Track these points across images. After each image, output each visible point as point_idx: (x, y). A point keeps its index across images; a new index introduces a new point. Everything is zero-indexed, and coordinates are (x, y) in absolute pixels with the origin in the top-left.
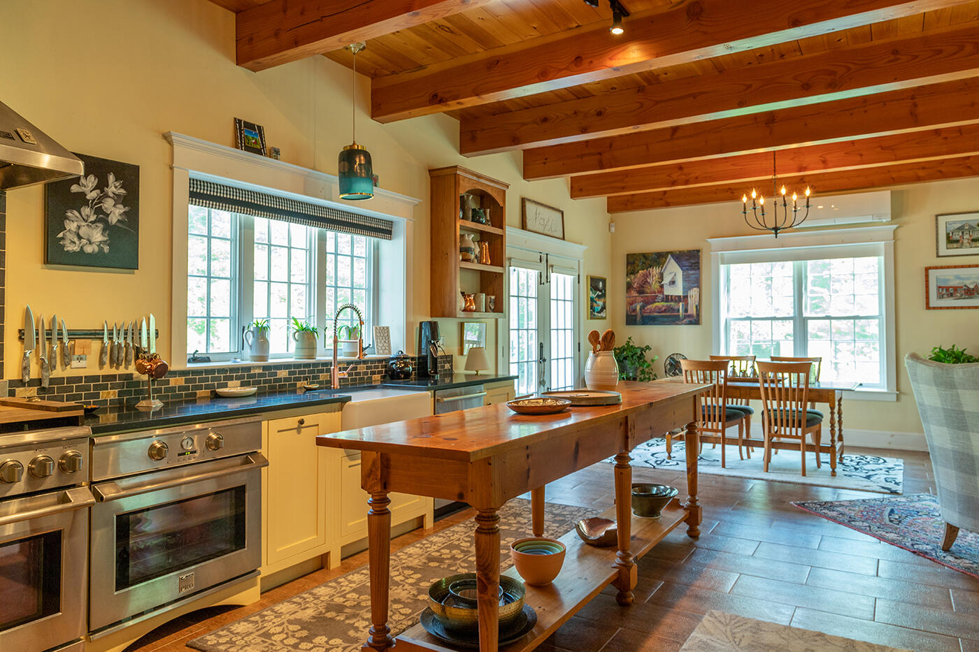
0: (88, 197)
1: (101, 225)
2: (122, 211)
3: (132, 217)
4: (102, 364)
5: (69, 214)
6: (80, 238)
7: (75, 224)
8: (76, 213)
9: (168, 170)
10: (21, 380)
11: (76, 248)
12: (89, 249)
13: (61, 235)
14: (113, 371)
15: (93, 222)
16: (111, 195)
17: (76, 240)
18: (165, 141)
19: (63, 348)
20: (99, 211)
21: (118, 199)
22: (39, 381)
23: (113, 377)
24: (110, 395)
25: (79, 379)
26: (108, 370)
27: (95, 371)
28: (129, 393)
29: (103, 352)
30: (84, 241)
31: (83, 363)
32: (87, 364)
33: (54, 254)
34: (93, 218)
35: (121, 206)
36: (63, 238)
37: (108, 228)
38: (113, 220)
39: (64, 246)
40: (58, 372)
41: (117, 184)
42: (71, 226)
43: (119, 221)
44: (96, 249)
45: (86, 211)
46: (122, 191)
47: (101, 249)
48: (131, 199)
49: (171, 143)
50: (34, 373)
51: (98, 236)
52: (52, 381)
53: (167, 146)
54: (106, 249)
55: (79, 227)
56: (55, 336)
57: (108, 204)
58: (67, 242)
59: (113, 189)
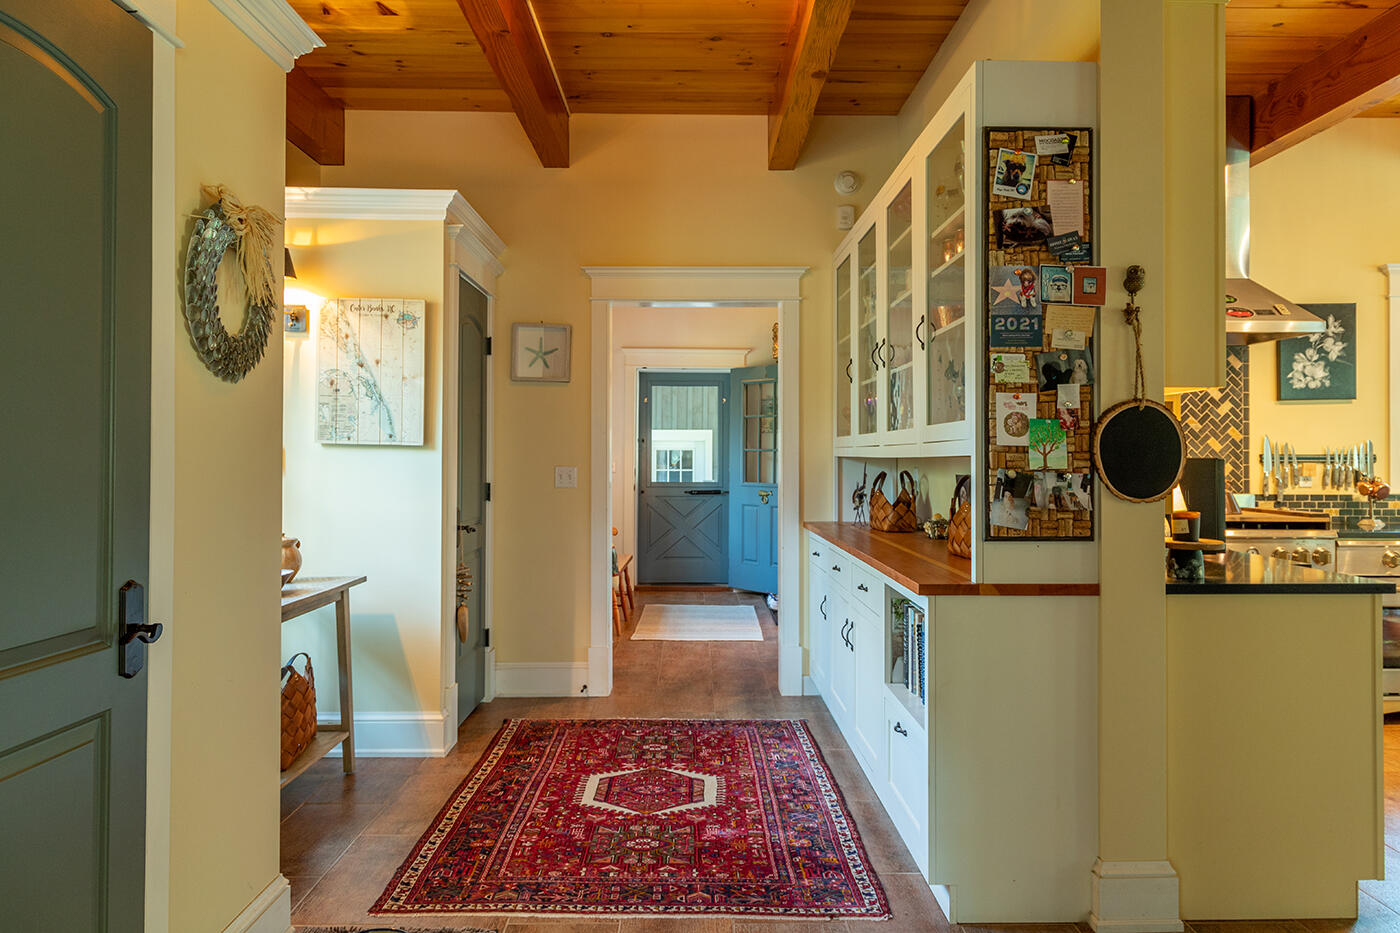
0: (1311, 340)
1: (1322, 363)
2: (1341, 348)
3: (1350, 353)
4: (1324, 484)
5: (1296, 357)
6: (1305, 376)
7: (1302, 365)
8: (1301, 355)
9: (1384, 301)
10: (1262, 496)
11: (1303, 385)
12: (1312, 385)
13: (1290, 376)
14: (1334, 492)
15: (1316, 361)
16: (1331, 334)
17: (1302, 378)
18: (1380, 274)
19: (1293, 470)
20: (1321, 351)
21: (1338, 337)
22: (1274, 497)
23: (1334, 497)
24: (1334, 512)
25: (1305, 497)
26: (1330, 491)
27: (1319, 491)
28: (1349, 512)
29: (1325, 474)
30: (1309, 379)
31: (1308, 484)
32: (1312, 484)
33: (1284, 392)
34: (1316, 357)
35: (1340, 343)
36: (1291, 378)
37: (1329, 364)
38: (1333, 356)
39: (1292, 385)
40: (1289, 491)
41: (1336, 324)
42: (1298, 367)
43: (1338, 357)
44: (1319, 384)
45: (1310, 352)
46: (1341, 329)
47: (1323, 384)
48: (1348, 336)
49: (1386, 274)
50: (1271, 491)
51: (1320, 372)
52: (1286, 497)
53: (1384, 277)
54: (1327, 383)
55: (1304, 367)
56: (1286, 460)
57: (1329, 344)
58: (1295, 381)
59: (1333, 329)
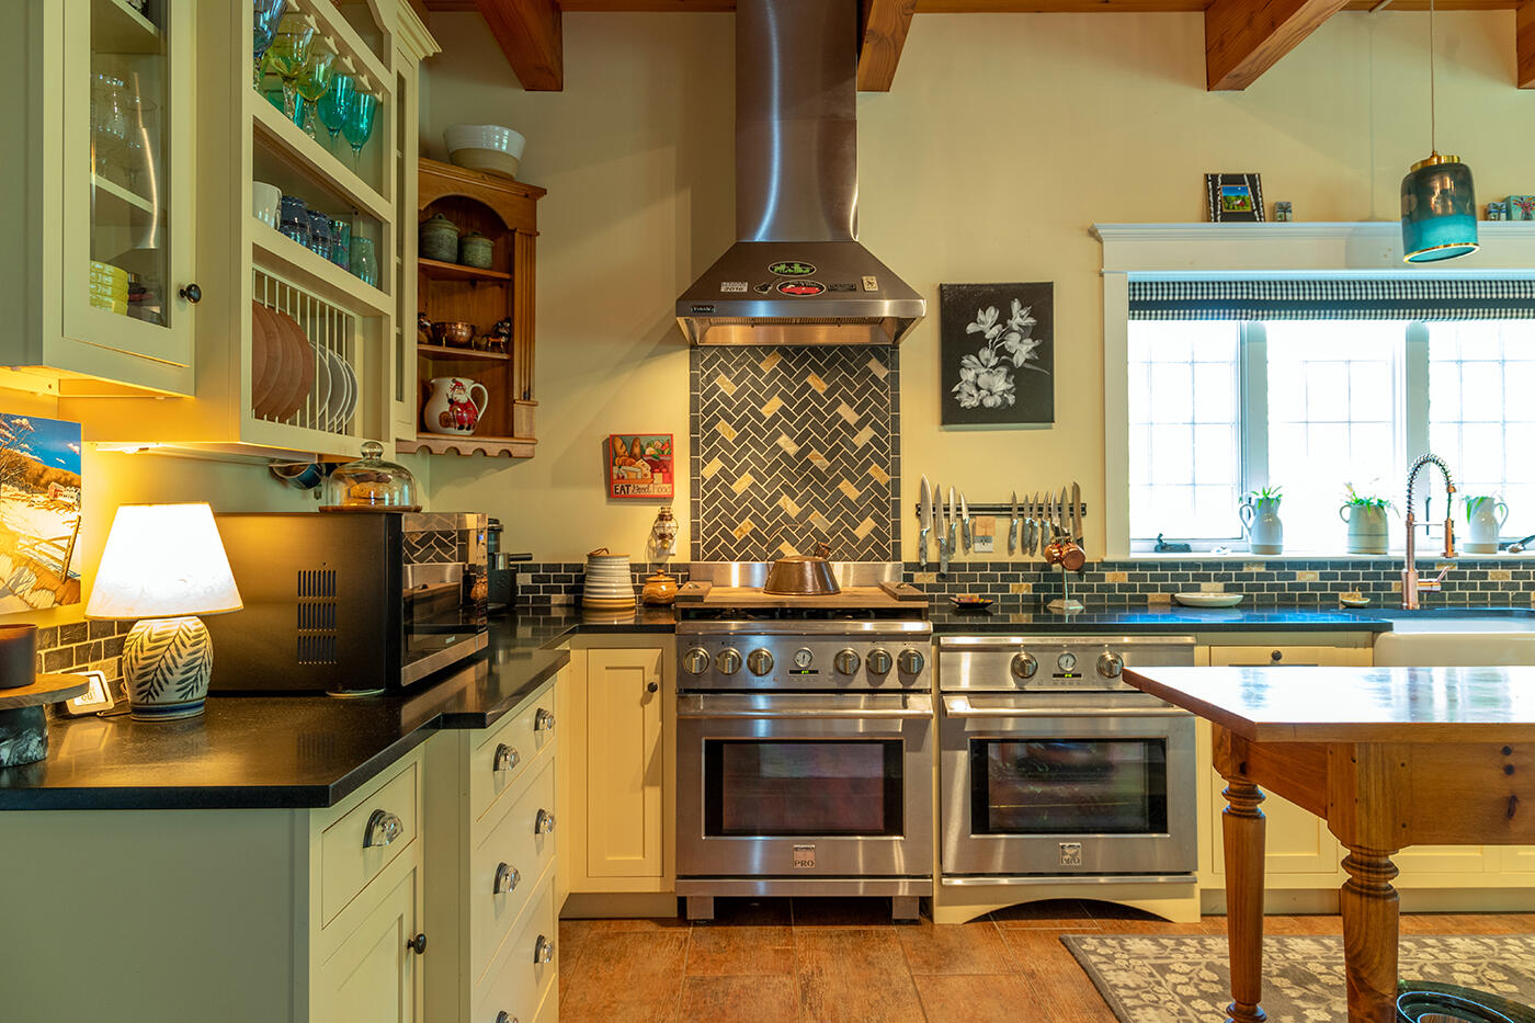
0: (987, 337)
1: (1004, 370)
2: (1030, 347)
3: (1044, 354)
4: (1011, 549)
5: (965, 361)
6: (979, 389)
7: (973, 372)
8: (974, 358)
9: (1097, 277)
10: (919, 564)
11: (975, 403)
12: (989, 402)
13: (956, 389)
14: (1027, 558)
15: (994, 367)
16: (1016, 328)
17: (974, 392)
18: (1092, 239)
19: (964, 527)
20: (1001, 352)
21: (1026, 333)
22: (938, 566)
23: (1027, 566)
24: (1022, 589)
25: (983, 566)
26: (1019, 557)
27: (1005, 558)
28: (1047, 588)
29: (1012, 533)
30: (983, 393)
31: (988, 547)
32: (995, 545)
33: (953, 413)
34: (993, 362)
35: (1030, 341)
36: (958, 392)
37: (1014, 372)
38: (1019, 360)
39: (959, 402)
40: (959, 556)
41: (1023, 312)
42: (968, 375)
43: (1027, 361)
44: (999, 401)
45: (985, 354)
46: (1031, 321)
47: (1005, 401)
48: (1042, 330)
49: (1100, 241)
50: (933, 555)
51: (1000, 383)
52: (951, 567)
53: (1096, 244)
54: (1011, 399)
55: (977, 376)
56: (952, 513)
57: (1012, 341)
58: (963, 396)
59: (1019, 320)
